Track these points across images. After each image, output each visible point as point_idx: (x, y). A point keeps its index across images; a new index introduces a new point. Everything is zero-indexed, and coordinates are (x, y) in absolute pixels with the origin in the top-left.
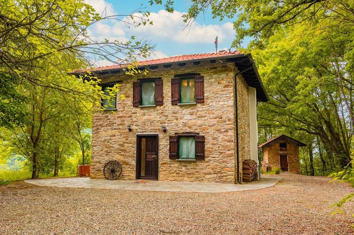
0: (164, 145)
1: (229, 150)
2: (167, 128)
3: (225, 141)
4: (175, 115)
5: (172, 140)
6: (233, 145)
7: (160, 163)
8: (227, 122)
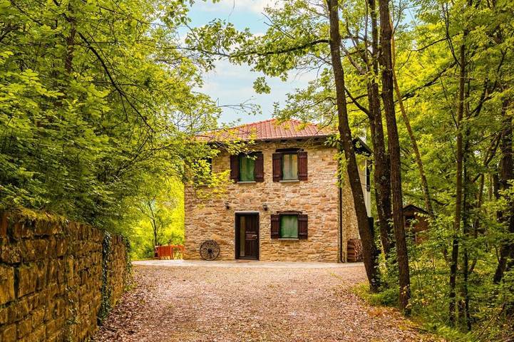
0: (265, 224)
1: (332, 230)
2: (269, 206)
3: (328, 220)
4: (278, 193)
5: (274, 219)
6: (336, 224)
7: (261, 242)
8: (331, 201)
